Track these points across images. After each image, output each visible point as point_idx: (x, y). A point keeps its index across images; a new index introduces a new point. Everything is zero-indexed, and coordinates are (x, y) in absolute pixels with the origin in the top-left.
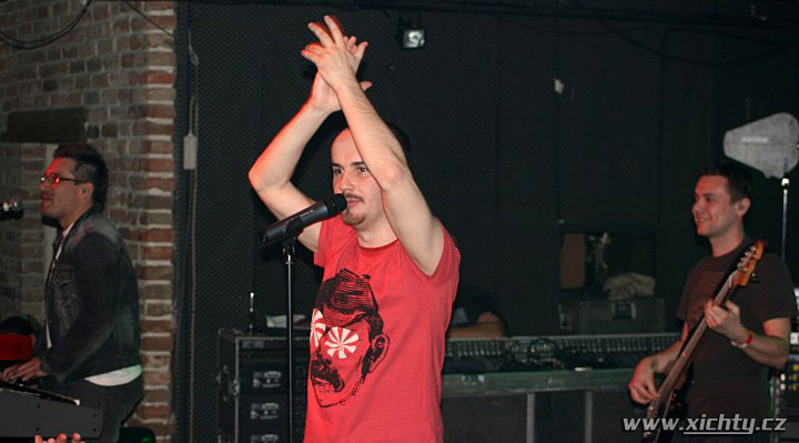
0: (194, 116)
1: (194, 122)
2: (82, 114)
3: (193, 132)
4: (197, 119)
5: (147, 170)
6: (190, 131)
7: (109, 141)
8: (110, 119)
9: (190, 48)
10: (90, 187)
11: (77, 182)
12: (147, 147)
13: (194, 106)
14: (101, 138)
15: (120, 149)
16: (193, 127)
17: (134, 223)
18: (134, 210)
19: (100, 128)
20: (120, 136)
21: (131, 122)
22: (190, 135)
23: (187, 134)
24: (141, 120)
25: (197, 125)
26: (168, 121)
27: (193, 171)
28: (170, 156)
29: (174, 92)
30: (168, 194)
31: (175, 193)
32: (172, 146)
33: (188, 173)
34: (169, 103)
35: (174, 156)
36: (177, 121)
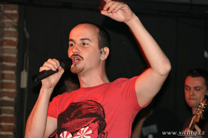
1: (26, 65)
3: (26, 70)
5: (2, 88)
6: (24, 69)
9: (25, 29)
12: (3, 76)
13: (26, 58)
16: (26, 68)
22: (24, 71)
23: (22, 70)
25: (28, 67)
26: (14, 64)
27: (25, 89)
28: (14, 81)
29: (16, 50)
30: (13, 100)
31: (16, 99)
32: (15, 77)
33: (23, 89)
34: (14, 55)
35: (16, 81)
36: (18, 64)
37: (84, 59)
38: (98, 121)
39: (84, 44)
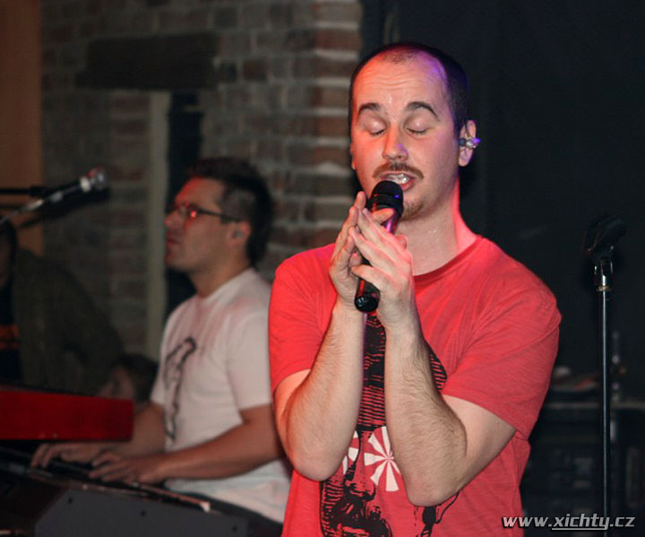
2: (208, 44)
5: (316, 133)
7: (254, 88)
8: (256, 52)
10: (244, 229)
11: (225, 219)
12: (316, 97)
14: (241, 82)
15: (272, 99)
17: (294, 218)
18: (295, 198)
19: (239, 66)
20: (272, 80)
21: (290, 57)
24: (306, 54)
37: (425, 175)
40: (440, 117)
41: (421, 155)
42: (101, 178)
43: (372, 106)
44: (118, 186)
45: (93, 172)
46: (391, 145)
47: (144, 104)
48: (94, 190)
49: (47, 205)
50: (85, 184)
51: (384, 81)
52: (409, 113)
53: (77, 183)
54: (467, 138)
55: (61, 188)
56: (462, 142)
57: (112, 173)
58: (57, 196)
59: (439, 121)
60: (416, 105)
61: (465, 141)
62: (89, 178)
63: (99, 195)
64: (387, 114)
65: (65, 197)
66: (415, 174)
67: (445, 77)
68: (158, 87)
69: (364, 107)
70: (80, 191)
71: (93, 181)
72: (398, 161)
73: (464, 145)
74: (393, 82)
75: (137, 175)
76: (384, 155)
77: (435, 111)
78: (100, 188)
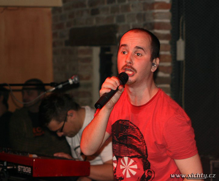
0: (182, 29)
1: (182, 32)
3: (182, 38)
4: (184, 30)
6: (180, 37)
13: (182, 23)
16: (182, 35)
22: (181, 40)
23: (178, 39)
25: (184, 34)
26: (167, 32)
27: (182, 61)
28: (168, 53)
29: (170, 14)
30: (168, 75)
31: (172, 75)
32: (170, 47)
33: (180, 63)
34: (168, 21)
35: (171, 53)
36: (172, 32)
37: (137, 71)
38: (142, 159)
39: (138, 54)
40: (146, 53)
41: (137, 65)
42: (76, 79)
43: (125, 45)
44: (82, 82)
45: (74, 77)
46: (128, 58)
47: (90, 52)
48: (74, 83)
49: (57, 90)
50: (71, 81)
51: (130, 38)
52: (136, 50)
53: (68, 81)
54: (155, 63)
55: (62, 83)
56: (153, 64)
57: (80, 77)
58: (61, 86)
59: (146, 54)
60: (138, 48)
61: (154, 64)
62: (72, 79)
63: (76, 85)
64: (129, 48)
65: (63, 86)
66: (134, 71)
67: (151, 41)
68: (96, 45)
69: (122, 45)
70: (69, 84)
71: (73, 80)
72: (129, 64)
73: (154, 65)
74: (132, 39)
75: (88, 78)
76: (126, 62)
77: (145, 50)
78: (76, 83)
